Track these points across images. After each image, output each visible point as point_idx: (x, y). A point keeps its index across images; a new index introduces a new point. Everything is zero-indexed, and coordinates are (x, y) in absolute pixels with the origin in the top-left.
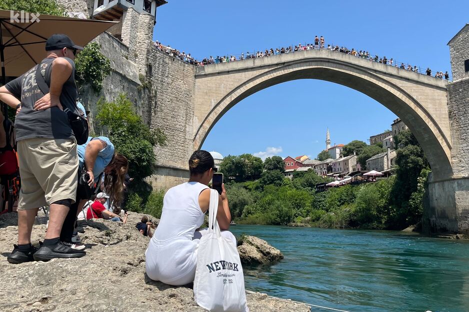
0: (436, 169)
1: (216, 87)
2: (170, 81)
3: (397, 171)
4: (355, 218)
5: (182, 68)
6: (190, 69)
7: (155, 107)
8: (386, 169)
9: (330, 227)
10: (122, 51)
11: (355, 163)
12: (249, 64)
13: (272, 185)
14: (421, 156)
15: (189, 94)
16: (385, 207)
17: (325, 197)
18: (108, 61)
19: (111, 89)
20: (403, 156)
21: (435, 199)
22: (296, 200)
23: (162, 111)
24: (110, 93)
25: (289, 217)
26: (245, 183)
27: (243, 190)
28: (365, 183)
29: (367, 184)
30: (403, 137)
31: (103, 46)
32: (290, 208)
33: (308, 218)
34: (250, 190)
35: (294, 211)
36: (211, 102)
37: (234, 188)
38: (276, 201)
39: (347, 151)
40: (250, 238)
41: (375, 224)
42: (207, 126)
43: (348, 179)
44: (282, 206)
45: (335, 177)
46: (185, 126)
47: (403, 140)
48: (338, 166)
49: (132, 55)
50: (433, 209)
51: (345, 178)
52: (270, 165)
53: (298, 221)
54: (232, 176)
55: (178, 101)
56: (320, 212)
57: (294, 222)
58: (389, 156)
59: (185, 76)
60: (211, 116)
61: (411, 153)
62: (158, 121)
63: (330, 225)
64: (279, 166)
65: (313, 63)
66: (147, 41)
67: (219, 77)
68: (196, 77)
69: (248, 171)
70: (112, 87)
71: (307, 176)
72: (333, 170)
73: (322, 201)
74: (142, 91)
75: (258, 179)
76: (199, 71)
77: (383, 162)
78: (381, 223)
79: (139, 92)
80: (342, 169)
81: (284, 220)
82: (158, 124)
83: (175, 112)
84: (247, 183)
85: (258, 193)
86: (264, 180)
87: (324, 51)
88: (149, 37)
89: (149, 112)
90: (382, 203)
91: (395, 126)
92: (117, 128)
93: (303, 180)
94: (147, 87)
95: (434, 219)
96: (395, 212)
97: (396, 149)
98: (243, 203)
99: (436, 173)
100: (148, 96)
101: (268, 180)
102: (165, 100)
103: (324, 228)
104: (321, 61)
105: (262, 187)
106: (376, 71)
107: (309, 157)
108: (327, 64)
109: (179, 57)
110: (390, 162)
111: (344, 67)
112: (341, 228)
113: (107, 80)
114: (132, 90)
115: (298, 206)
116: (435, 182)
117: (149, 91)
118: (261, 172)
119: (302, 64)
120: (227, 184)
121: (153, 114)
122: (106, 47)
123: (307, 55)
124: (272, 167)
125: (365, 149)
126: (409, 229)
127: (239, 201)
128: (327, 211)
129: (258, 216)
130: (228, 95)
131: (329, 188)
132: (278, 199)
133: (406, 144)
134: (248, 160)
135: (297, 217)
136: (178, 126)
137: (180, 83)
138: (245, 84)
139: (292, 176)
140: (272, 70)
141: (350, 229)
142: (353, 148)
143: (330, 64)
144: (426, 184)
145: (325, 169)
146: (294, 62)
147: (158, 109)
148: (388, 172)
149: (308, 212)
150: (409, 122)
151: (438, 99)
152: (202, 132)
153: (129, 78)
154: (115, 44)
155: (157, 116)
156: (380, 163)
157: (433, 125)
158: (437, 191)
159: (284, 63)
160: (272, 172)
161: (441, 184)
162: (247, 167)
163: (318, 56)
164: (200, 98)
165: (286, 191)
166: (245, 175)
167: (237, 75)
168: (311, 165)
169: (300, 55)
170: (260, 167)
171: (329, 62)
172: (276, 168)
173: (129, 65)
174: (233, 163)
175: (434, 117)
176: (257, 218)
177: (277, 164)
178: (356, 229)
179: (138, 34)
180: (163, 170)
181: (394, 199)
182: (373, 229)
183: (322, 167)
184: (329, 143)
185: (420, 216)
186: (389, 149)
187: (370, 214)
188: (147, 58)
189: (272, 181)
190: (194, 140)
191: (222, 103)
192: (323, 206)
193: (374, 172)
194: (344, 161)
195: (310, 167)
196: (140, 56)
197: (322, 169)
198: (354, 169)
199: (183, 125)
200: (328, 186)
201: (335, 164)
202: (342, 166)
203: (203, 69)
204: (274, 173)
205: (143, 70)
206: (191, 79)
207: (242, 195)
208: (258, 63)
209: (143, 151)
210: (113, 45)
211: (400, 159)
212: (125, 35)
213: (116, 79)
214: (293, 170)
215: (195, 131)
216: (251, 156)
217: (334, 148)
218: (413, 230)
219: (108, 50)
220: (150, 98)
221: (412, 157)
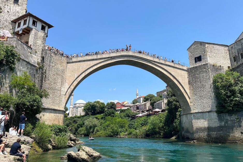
0: (184, 108)
1: (78, 68)
2: (54, 65)
3: (168, 109)
4: (149, 133)
5: (60, 58)
6: (65, 59)
7: (45, 78)
8: (163, 108)
9: (137, 137)
10: (29, 49)
11: (150, 105)
12: (95, 57)
13: (109, 117)
14: (178, 102)
15: (63, 71)
16: (163, 127)
17: (135, 122)
18: (19, 54)
19: (21, 69)
20: (170, 102)
21: (183, 123)
22: (121, 124)
23: (48, 80)
24: (20, 71)
25: (117, 133)
26: (96, 116)
27: (95, 119)
28: (153, 115)
29: (155, 115)
30: (170, 93)
31: (18, 47)
32: (118, 128)
33: (127, 133)
34: (99, 119)
35: (120, 130)
36: (75, 76)
37: (91, 118)
38: (111, 125)
39: (146, 99)
40: (84, 147)
41: (158, 136)
42: (72, 87)
43: (146, 113)
44: (114, 127)
45: (140, 112)
46: (61, 88)
47: (170, 94)
48: (141, 107)
49: (34, 52)
50: (183, 128)
51: (145, 113)
52: (109, 106)
53: (122, 135)
54: (90, 112)
55: (58, 75)
56: (132, 130)
57: (120, 135)
58: (164, 102)
59: (61, 63)
60: (74, 82)
61: (174, 100)
62: (46, 85)
63: (136, 136)
64: (113, 107)
65: (126, 57)
66: (42, 45)
67: (79, 63)
68: (68, 63)
69: (98, 110)
70: (21, 68)
71: (127, 112)
72: (139, 108)
73: (133, 124)
74: (38, 70)
75: (103, 113)
76: (69, 60)
77: (162, 105)
78: (161, 135)
79: (37, 70)
80: (143, 108)
81: (115, 134)
82: (46, 87)
83: (56, 80)
84: (97, 116)
85: (102, 121)
86: (105, 114)
87: (131, 52)
88: (44, 43)
89: (42, 80)
90: (161, 125)
91: (167, 87)
92: (21, 89)
93: (125, 114)
94: (41, 68)
95: (183, 133)
96: (167, 129)
97: (168, 98)
98: (95, 126)
99: (184, 110)
100: (41, 72)
101: (108, 114)
102: (50, 74)
103: (134, 138)
104: (129, 56)
105: (105, 118)
106: (155, 62)
107: (128, 102)
108: (132, 58)
109: (59, 53)
110: (165, 105)
111: (140, 59)
112: (142, 138)
113: (18, 64)
114: (33, 69)
115: (122, 127)
116: (183, 115)
117: (42, 70)
118: (104, 110)
119: (120, 58)
120: (87, 116)
121: (44, 82)
122: (19, 47)
123: (123, 53)
124: (109, 107)
125: (154, 98)
126: (174, 138)
127: (93, 125)
128: (136, 129)
129: (102, 132)
130: (83, 72)
131: (137, 118)
132: (112, 124)
133: (172, 96)
134: (98, 104)
135: (121, 132)
136: (57, 88)
137: (59, 66)
138: (92, 67)
139: (119, 112)
140: (106, 60)
141: (146, 138)
142: (149, 97)
143: (133, 58)
144: (180, 116)
145: (135, 108)
146: (117, 57)
147: (47, 79)
148: (164, 110)
149: (127, 130)
150: (171, 86)
151: (184, 75)
152: (70, 91)
153: (31, 63)
154: (25, 46)
155: (46, 82)
156: (161, 105)
157: (181, 87)
158: (184, 119)
159: (112, 57)
160: (110, 110)
161: (186, 115)
162: (97, 108)
163: (128, 54)
164: (69, 73)
165: (116, 120)
166: (96, 111)
167: (89, 62)
168: (129, 106)
169: (119, 53)
170: (104, 108)
171: (133, 57)
172: (112, 108)
173: (32, 57)
174: (91, 106)
175: (182, 83)
176: (101, 133)
177: (112, 106)
178: (149, 138)
179: (38, 41)
180: (48, 110)
181: (166, 123)
182: (157, 138)
183: (134, 107)
184: (138, 95)
185: (178, 131)
186: (164, 98)
187: (156, 131)
188: (42, 53)
189: (110, 115)
190: (65, 95)
191: (80, 76)
192: (134, 126)
193: (157, 110)
194: (144, 104)
195: (128, 107)
196: (38, 53)
197: (134, 108)
198: (149, 108)
199: (60, 87)
200: (137, 117)
201: (140, 106)
202: (143, 107)
203: (71, 59)
204: (111, 110)
205: (40, 59)
206: (65, 64)
207: (94, 122)
208: (99, 56)
209: (34, 101)
210: (23, 46)
211: (169, 103)
212: (31, 42)
213: (24, 64)
214: (120, 109)
215: (66, 90)
216: (100, 102)
217: (140, 98)
218: (175, 138)
219: (20, 49)
220: (42, 73)
221: (174, 102)
